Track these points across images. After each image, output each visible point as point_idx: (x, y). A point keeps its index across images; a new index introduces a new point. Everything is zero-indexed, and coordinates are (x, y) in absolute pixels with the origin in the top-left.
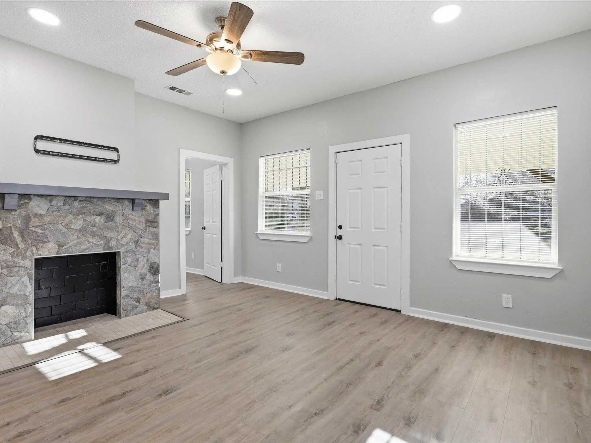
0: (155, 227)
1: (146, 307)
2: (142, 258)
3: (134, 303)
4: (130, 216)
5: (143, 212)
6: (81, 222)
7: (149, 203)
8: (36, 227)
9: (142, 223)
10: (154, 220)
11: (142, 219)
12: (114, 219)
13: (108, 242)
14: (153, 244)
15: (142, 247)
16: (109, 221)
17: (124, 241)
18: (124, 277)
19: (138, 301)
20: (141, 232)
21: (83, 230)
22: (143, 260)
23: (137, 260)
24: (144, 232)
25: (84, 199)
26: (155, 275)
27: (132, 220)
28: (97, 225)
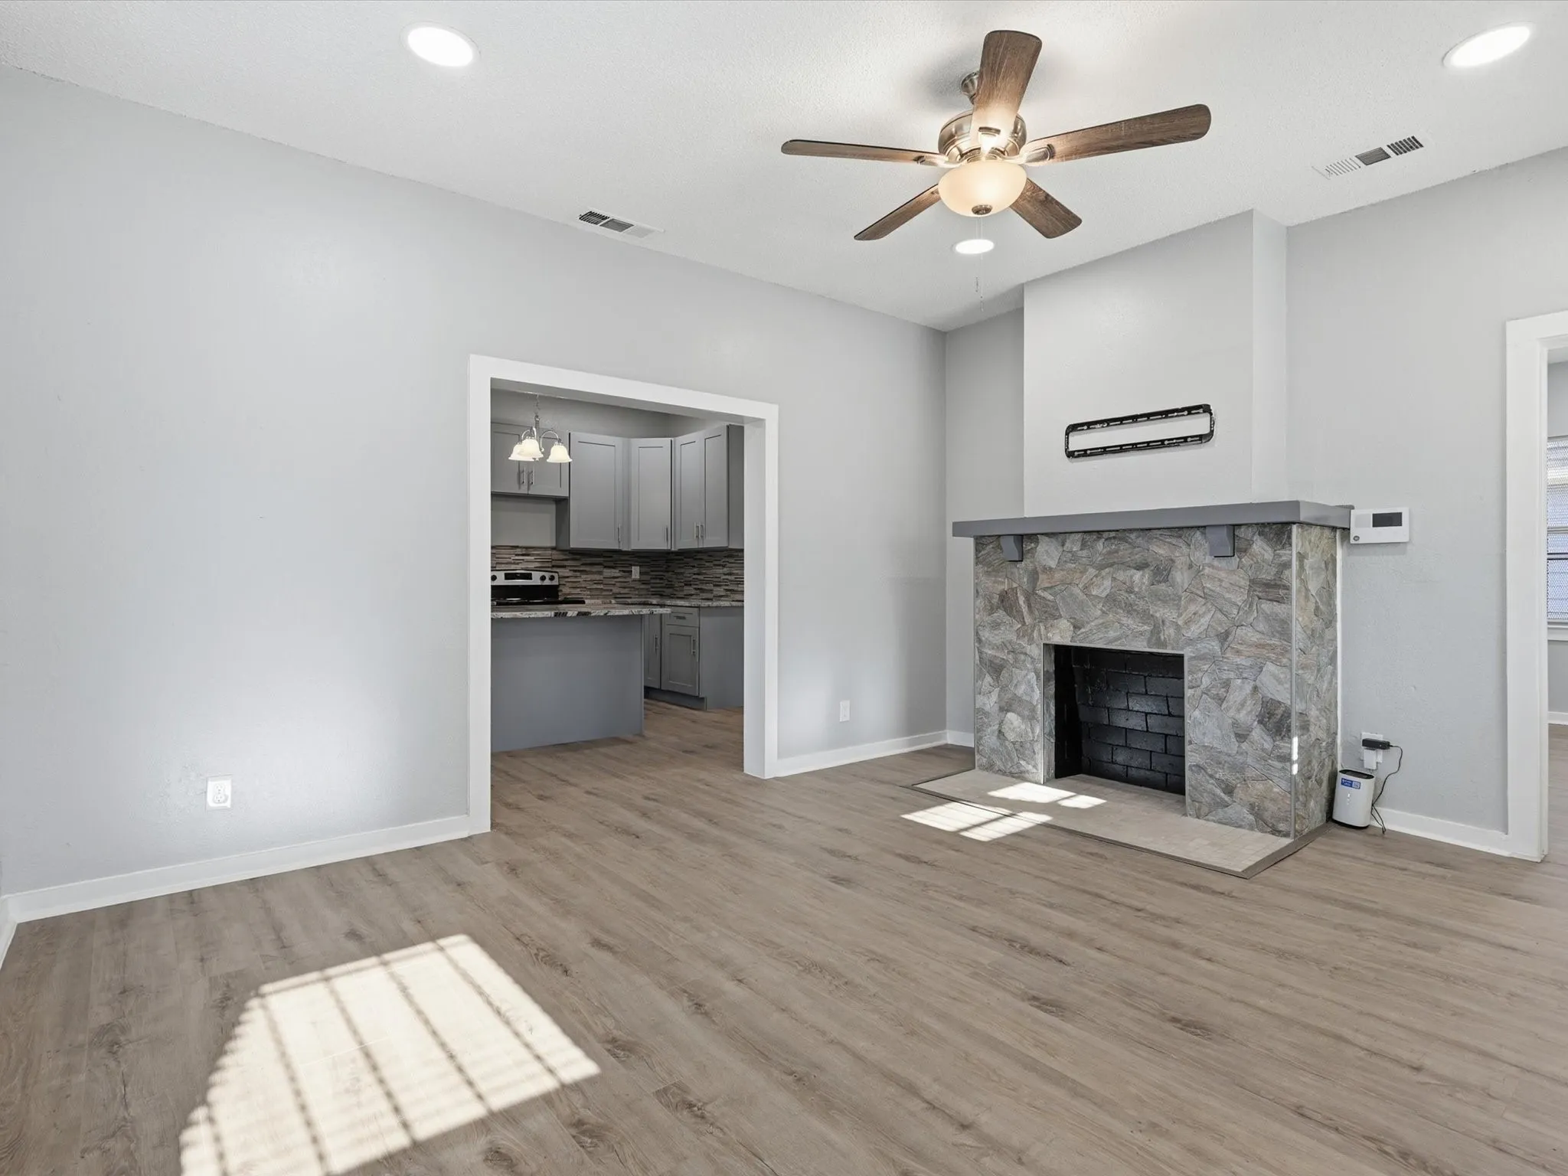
0: (1278, 602)
1: (1251, 817)
2: (1240, 681)
3: (1218, 791)
4: (1207, 570)
5: (1243, 560)
6: (1108, 583)
7: (1259, 534)
8: (1045, 589)
9: (1240, 587)
10: (1275, 580)
11: (1238, 578)
12: (1170, 576)
13: (1156, 630)
14: (1273, 648)
15: (1238, 652)
16: (1159, 582)
17: (1194, 631)
18: (1192, 718)
19: (1229, 790)
20: (1235, 612)
21: (1111, 600)
22: (1241, 688)
23: (1227, 684)
24: (1247, 613)
25: (1113, 534)
26: (1278, 738)
27: (1211, 578)
28: (1136, 590)
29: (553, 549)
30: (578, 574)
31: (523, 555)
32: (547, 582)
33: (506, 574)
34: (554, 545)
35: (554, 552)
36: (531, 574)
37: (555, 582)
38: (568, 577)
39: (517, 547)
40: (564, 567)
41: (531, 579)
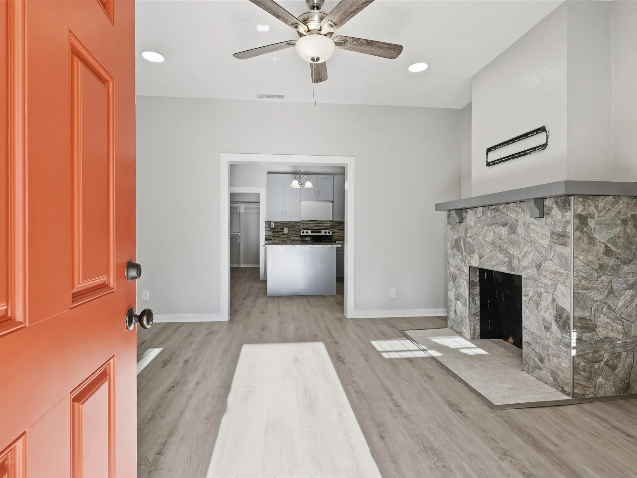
0: (564, 245)
1: (552, 379)
2: (546, 294)
3: (537, 359)
4: (532, 227)
5: (547, 219)
6: (492, 234)
7: (555, 204)
8: (470, 237)
9: (546, 236)
10: (562, 232)
11: (545, 231)
12: (516, 230)
13: (510, 262)
14: (561, 275)
15: (545, 276)
16: (512, 233)
17: (525, 263)
18: (525, 314)
19: (542, 360)
20: (544, 251)
21: (493, 243)
22: (547, 298)
23: (540, 295)
24: (549, 252)
25: (493, 207)
26: (564, 332)
27: (534, 231)
28: (503, 238)
29: (331, 221)
30: (341, 231)
31: (319, 224)
32: (327, 234)
33: (311, 231)
34: (331, 220)
35: (331, 222)
36: (321, 231)
37: (331, 234)
38: (337, 232)
39: (317, 221)
40: (335, 228)
41: (321, 233)
